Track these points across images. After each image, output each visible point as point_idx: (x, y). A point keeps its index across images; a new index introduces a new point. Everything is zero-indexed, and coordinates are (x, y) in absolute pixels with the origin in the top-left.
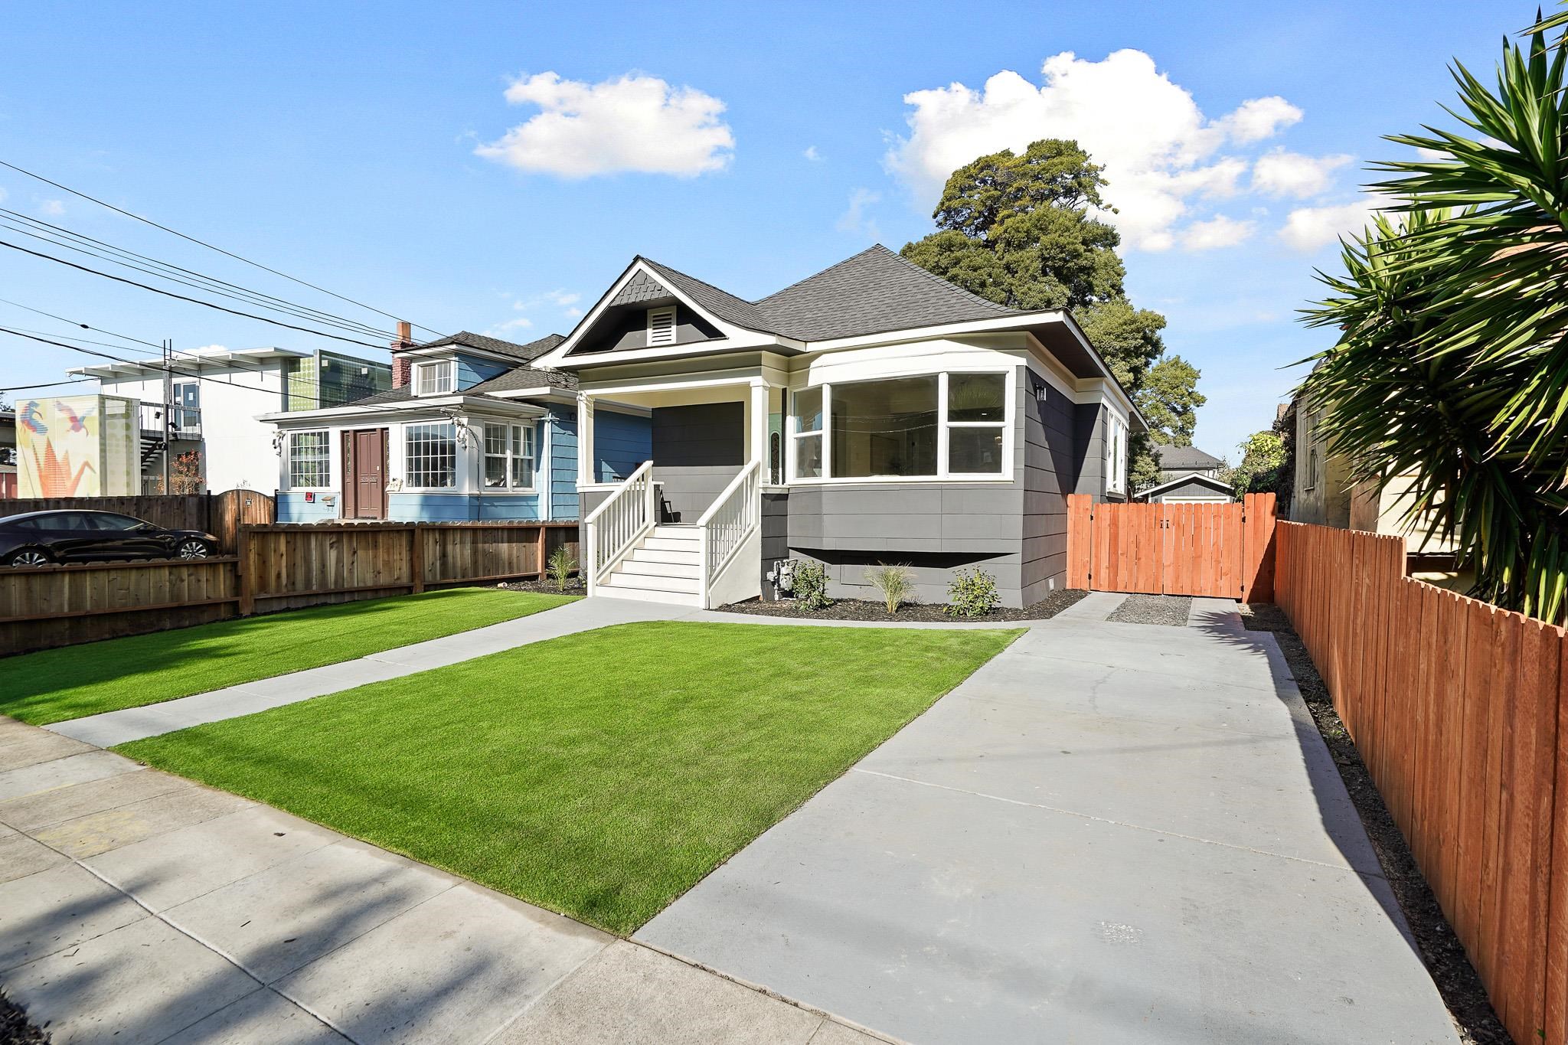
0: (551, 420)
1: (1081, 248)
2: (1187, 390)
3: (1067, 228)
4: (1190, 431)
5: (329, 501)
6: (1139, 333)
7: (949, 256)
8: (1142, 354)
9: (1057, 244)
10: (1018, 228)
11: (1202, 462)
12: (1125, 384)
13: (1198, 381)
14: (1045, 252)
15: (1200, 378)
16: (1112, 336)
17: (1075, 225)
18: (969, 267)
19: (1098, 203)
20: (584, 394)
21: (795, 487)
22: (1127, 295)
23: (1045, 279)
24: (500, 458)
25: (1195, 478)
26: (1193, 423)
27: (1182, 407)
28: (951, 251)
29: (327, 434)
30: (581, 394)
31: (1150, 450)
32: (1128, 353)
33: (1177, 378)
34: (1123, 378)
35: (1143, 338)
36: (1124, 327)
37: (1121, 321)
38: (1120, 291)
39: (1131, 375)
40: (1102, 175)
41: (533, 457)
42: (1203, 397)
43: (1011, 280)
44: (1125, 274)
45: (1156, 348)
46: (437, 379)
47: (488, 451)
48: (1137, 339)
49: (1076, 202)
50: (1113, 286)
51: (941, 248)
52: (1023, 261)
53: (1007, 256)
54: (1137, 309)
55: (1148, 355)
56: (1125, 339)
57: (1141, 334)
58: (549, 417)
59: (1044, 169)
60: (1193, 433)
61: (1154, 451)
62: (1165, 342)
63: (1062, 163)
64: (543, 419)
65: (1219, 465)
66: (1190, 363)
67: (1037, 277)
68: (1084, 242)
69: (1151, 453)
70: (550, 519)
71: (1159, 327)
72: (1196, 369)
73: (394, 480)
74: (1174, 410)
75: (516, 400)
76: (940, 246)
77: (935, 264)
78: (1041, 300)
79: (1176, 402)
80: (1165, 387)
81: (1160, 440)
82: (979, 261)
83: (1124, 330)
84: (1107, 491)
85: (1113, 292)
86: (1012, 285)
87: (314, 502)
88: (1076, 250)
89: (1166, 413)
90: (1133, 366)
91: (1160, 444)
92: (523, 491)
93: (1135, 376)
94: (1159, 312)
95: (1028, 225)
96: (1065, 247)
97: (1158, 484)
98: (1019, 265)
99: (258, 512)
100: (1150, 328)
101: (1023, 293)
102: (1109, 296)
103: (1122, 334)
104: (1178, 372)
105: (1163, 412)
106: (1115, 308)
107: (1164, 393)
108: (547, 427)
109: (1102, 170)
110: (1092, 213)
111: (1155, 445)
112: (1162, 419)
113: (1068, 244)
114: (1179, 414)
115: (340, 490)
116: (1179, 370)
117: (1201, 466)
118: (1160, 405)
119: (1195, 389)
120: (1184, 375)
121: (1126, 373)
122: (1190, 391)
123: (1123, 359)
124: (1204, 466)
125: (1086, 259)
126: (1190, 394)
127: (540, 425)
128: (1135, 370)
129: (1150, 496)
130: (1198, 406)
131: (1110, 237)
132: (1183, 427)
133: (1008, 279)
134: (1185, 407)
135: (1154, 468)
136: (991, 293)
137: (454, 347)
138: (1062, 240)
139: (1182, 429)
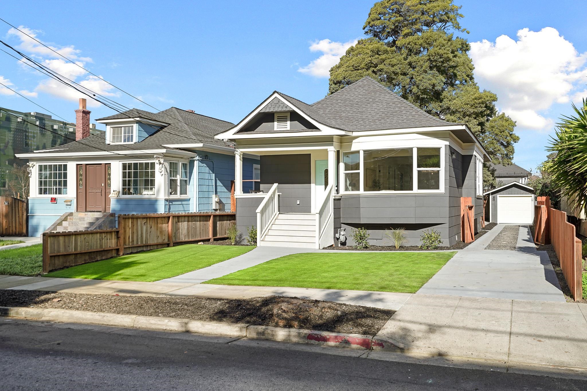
0: (198, 160)
1: (451, 56)
2: (509, 133)
3: (443, 44)
4: (511, 156)
5: (68, 203)
6: (483, 104)
7: (378, 58)
8: (485, 115)
9: (438, 54)
10: (416, 43)
11: (518, 173)
12: (476, 132)
13: (515, 128)
14: (432, 58)
15: (516, 126)
16: (469, 106)
17: (448, 43)
18: (390, 64)
19: (459, 28)
20: (238, 151)
21: (345, 195)
22: (475, 81)
23: (431, 72)
24: (175, 180)
25: (515, 184)
26: (513, 152)
27: (506, 143)
28: (379, 55)
29: (65, 166)
30: (237, 151)
31: (489, 168)
32: (477, 115)
33: (503, 126)
34: (475, 129)
35: (486, 107)
36: (475, 101)
37: (473, 97)
38: (472, 78)
39: (479, 127)
40: (459, 12)
41: (188, 179)
42: (518, 137)
43: (412, 72)
44: (474, 68)
45: (492, 110)
46: (123, 135)
47: (171, 176)
48: (482, 107)
49: (446, 26)
50: (468, 76)
51: (373, 52)
52: (419, 62)
53: (410, 57)
54: (481, 90)
55: (489, 115)
56: (476, 107)
57: (485, 105)
58: (197, 158)
59: (429, 9)
60: (513, 157)
61: (491, 168)
62: (497, 108)
63: (439, 6)
64: (194, 159)
65: (527, 175)
66: (510, 117)
67: (427, 71)
68: (453, 52)
69: (490, 169)
70: (198, 211)
71: (494, 101)
72: (514, 120)
73: (114, 191)
74: (502, 144)
75: (180, 149)
76: (373, 51)
77: (370, 62)
78: (430, 84)
79: (503, 140)
80: (497, 131)
81: (495, 162)
82: (394, 61)
83: (475, 102)
84: (477, 195)
85: (468, 79)
86: (413, 75)
87: (56, 203)
88: (448, 57)
89: (498, 146)
90: (480, 122)
91: (495, 164)
92: (183, 197)
93: (481, 127)
94: (494, 92)
95: (422, 41)
96: (443, 55)
97: (495, 187)
98: (417, 64)
99: (14, 209)
100: (489, 101)
101: (419, 80)
102: (466, 81)
103: (474, 104)
104: (504, 123)
105: (496, 146)
106: (469, 89)
107: (497, 135)
108: (196, 163)
109: (460, 8)
110: (456, 34)
111: (492, 165)
112: (496, 150)
113: (444, 53)
114: (505, 147)
115: (75, 196)
116: (504, 121)
117: (517, 175)
118: (495, 141)
119: (513, 133)
120: (507, 125)
121: (477, 126)
122: (511, 133)
123: (475, 118)
124: (519, 175)
125: (454, 61)
126: (511, 135)
127: (192, 163)
128: (481, 124)
129: (490, 194)
130: (515, 142)
131: (465, 46)
132: (507, 154)
133: (411, 71)
134: (509, 144)
135: (492, 178)
136: (402, 79)
137: (138, 119)
138: (441, 52)
139: (507, 155)
